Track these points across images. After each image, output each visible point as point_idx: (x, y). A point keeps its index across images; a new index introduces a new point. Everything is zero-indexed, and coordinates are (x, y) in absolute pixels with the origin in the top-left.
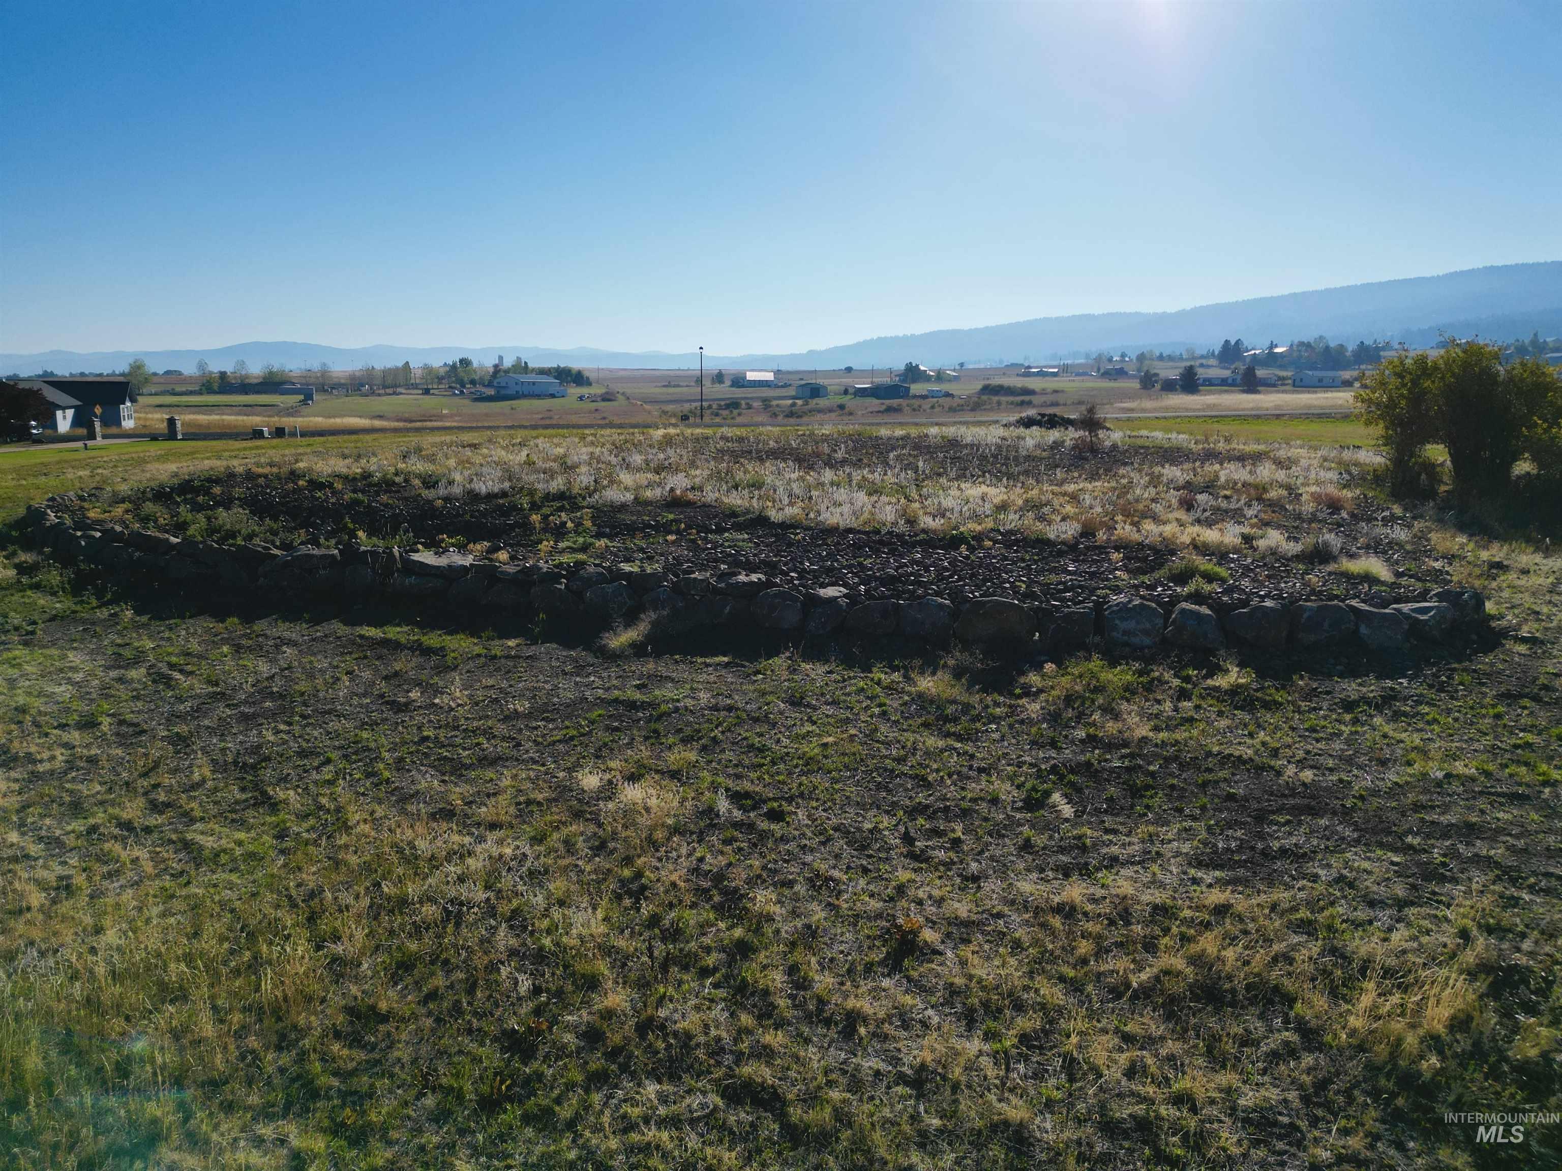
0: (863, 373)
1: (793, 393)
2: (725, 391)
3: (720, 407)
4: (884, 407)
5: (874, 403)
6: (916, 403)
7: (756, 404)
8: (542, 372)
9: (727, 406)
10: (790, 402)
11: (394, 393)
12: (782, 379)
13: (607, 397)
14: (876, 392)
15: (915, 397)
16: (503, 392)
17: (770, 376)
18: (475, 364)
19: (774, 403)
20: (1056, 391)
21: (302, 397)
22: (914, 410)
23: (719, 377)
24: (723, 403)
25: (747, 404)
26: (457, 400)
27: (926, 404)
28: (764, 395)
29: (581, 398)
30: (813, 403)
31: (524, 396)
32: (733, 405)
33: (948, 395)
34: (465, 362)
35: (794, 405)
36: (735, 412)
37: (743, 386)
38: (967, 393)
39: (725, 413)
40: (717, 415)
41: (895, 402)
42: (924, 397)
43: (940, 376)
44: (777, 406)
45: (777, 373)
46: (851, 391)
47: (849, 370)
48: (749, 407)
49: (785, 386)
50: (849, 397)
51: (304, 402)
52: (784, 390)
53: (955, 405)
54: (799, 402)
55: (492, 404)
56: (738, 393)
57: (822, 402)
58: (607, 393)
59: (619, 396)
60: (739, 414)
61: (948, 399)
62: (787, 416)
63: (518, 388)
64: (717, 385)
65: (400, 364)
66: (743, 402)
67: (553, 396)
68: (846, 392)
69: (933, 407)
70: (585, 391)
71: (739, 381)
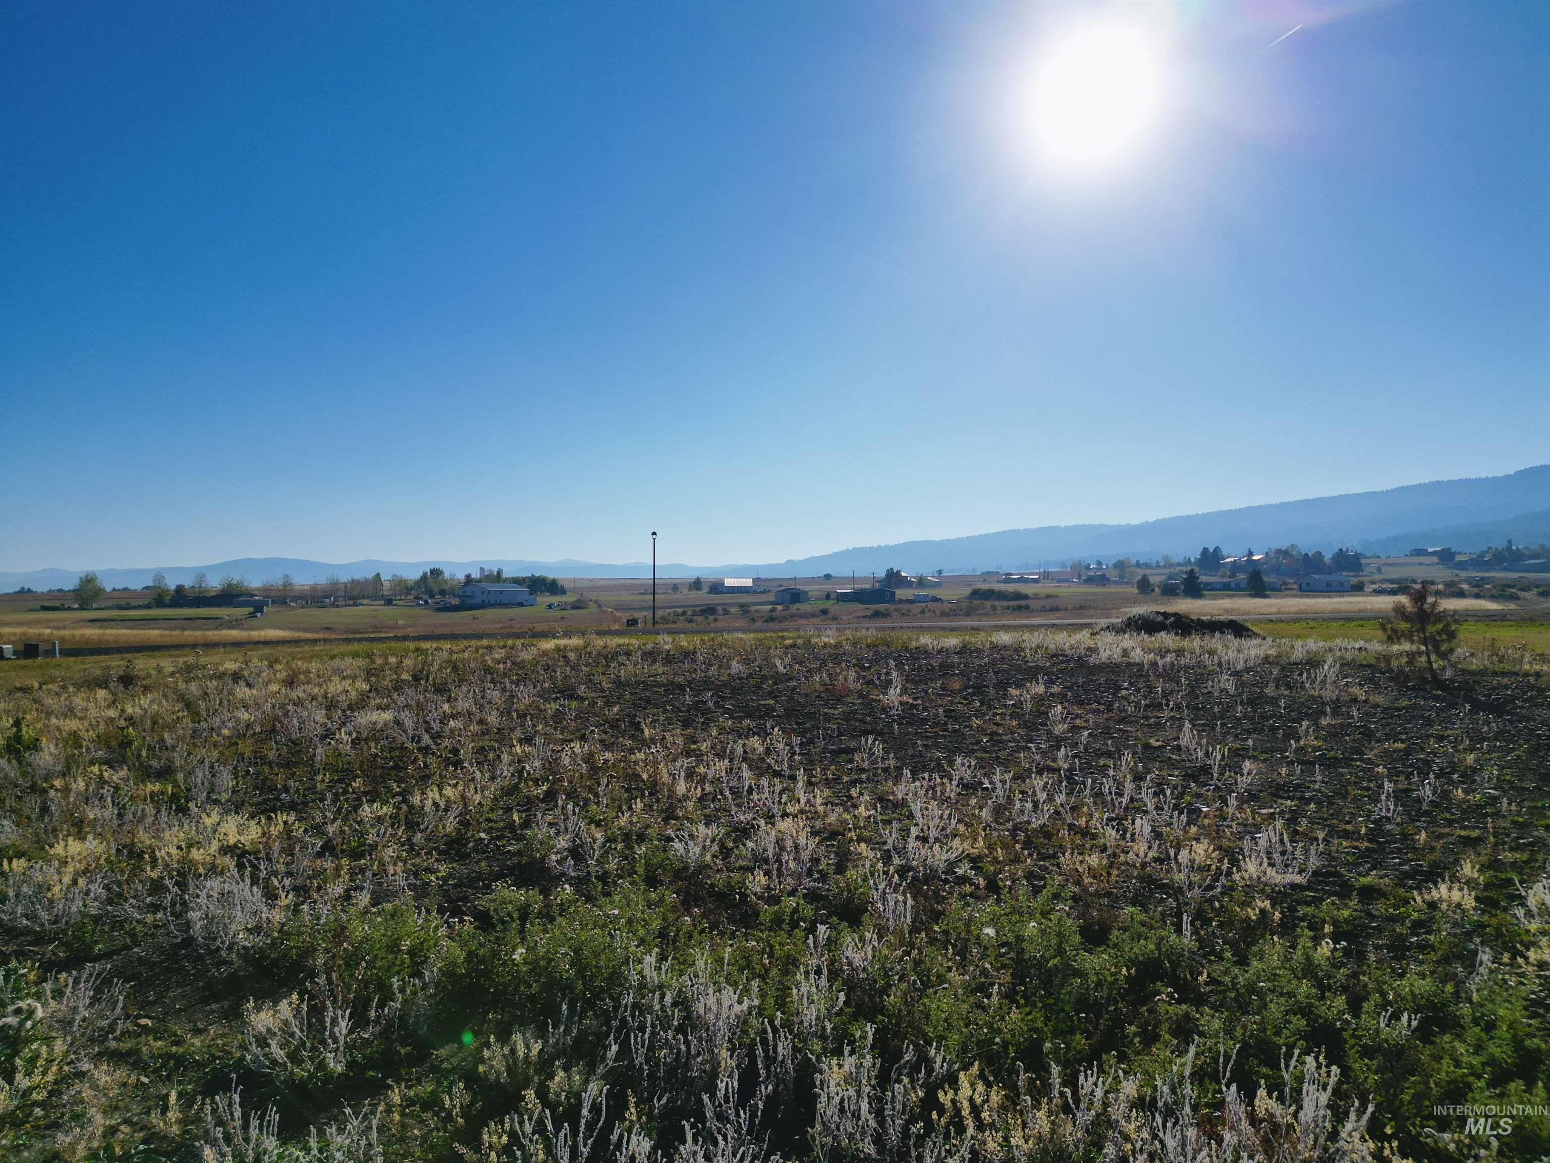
0: (843, 580)
1: (773, 599)
2: (702, 597)
3: (695, 614)
4: (869, 613)
5: (859, 608)
6: (904, 607)
7: (733, 610)
8: (517, 581)
9: (703, 612)
10: (770, 607)
11: (355, 605)
12: (761, 586)
13: (577, 606)
14: (859, 596)
15: (901, 601)
16: (469, 601)
17: (748, 582)
18: (447, 575)
19: (754, 608)
20: (1049, 596)
21: (251, 609)
22: (903, 614)
23: (697, 584)
24: (698, 609)
25: (724, 610)
26: (417, 610)
27: (916, 609)
28: (742, 601)
29: (550, 606)
30: (794, 608)
31: (491, 605)
32: (710, 610)
33: (935, 599)
34: (436, 573)
35: (773, 610)
36: (711, 618)
37: (721, 593)
38: (955, 597)
39: (700, 619)
40: (691, 621)
41: (882, 607)
42: (911, 602)
43: (922, 582)
44: (756, 611)
45: (756, 580)
46: (833, 596)
47: (828, 577)
48: (726, 612)
49: (764, 592)
50: (831, 602)
51: (252, 615)
52: (762, 596)
53: (947, 610)
54: (780, 607)
55: (455, 614)
56: (714, 599)
57: (803, 607)
58: (578, 601)
59: (592, 605)
60: (715, 620)
61: (936, 604)
62: (767, 621)
63: (484, 597)
64: (694, 592)
65: (370, 575)
66: (720, 608)
67: (521, 605)
68: (828, 597)
69: (923, 612)
70: (555, 599)
71: (717, 588)
